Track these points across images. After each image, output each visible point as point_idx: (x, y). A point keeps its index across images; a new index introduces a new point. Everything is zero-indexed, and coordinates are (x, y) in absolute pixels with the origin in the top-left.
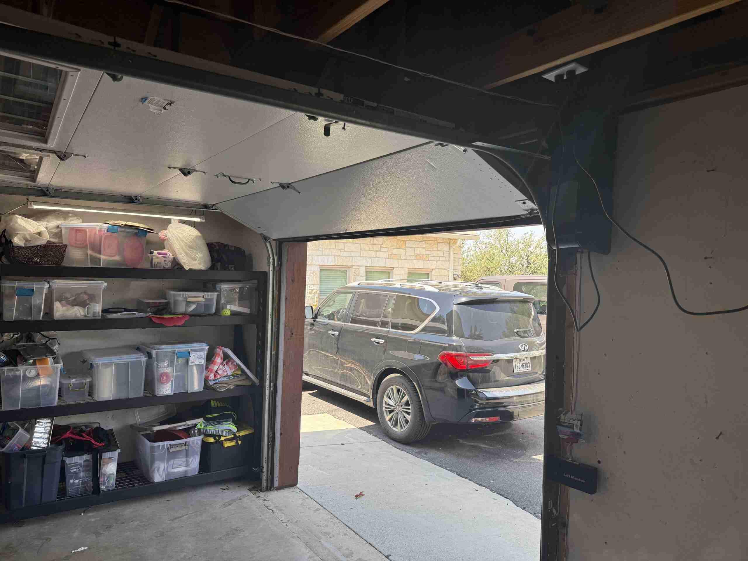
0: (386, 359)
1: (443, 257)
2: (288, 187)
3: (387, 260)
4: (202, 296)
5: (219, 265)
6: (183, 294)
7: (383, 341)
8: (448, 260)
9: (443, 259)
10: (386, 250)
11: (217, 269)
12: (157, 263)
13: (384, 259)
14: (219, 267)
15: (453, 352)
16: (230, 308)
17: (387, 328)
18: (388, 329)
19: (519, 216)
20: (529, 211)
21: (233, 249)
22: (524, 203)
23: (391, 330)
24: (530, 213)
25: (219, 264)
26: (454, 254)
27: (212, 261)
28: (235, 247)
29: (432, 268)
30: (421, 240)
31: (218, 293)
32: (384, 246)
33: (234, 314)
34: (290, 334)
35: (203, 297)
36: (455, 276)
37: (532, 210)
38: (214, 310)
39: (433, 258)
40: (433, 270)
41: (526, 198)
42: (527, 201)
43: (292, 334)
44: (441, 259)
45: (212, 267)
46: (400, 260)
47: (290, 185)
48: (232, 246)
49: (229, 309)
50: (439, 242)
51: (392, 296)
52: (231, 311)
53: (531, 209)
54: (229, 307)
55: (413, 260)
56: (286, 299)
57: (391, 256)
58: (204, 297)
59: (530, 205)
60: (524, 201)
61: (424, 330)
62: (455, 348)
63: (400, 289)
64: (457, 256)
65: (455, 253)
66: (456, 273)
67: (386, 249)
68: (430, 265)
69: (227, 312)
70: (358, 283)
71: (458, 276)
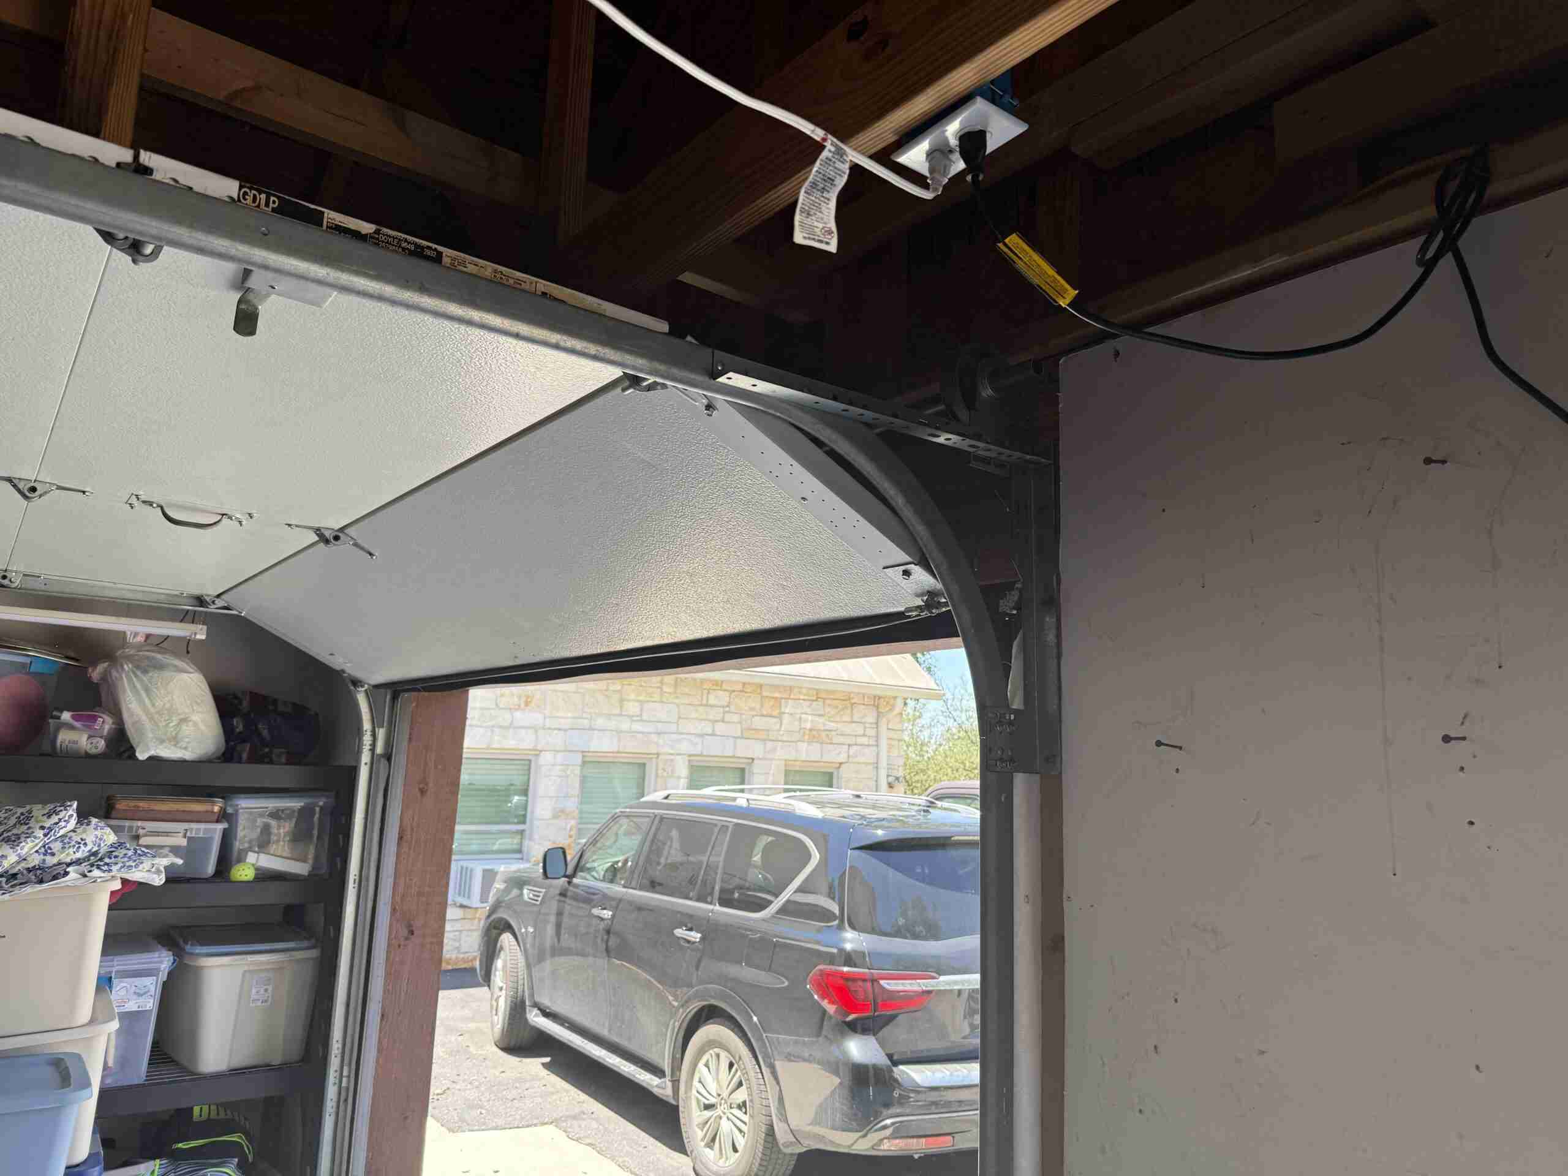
0: (701, 982)
1: (864, 735)
2: (337, 538)
3: (739, 741)
4: (183, 832)
5: (245, 750)
6: (131, 828)
7: (699, 935)
8: (874, 743)
9: (865, 740)
10: (736, 718)
11: (240, 761)
12: (69, 742)
13: (732, 740)
14: (245, 756)
15: (846, 969)
16: (254, 862)
17: (711, 903)
18: (711, 907)
19: (900, 615)
20: (925, 598)
21: (289, 709)
22: (906, 573)
23: (718, 908)
24: (928, 606)
25: (248, 746)
26: (888, 729)
27: (227, 741)
28: (294, 704)
29: (840, 761)
30: (814, 698)
31: (225, 825)
32: (732, 708)
33: (265, 877)
34: (405, 932)
35: (185, 836)
36: (891, 779)
37: (932, 594)
38: (211, 869)
39: (841, 739)
40: (843, 766)
41: (908, 559)
42: (912, 567)
43: (412, 933)
44: (861, 740)
45: (228, 755)
46: (767, 742)
47: (340, 534)
48: (285, 703)
49: (253, 865)
50: (855, 703)
51: (724, 828)
52: (257, 869)
53: (928, 592)
54: (251, 858)
55: (796, 742)
56: (401, 838)
57: (748, 733)
58: (188, 834)
59: (922, 578)
60: (903, 568)
61: (783, 910)
62: (849, 959)
63: (748, 808)
64: (892, 734)
65: (890, 727)
66: (895, 773)
67: (736, 716)
68: (834, 755)
69: (244, 872)
70: (666, 793)
71: (897, 779)
